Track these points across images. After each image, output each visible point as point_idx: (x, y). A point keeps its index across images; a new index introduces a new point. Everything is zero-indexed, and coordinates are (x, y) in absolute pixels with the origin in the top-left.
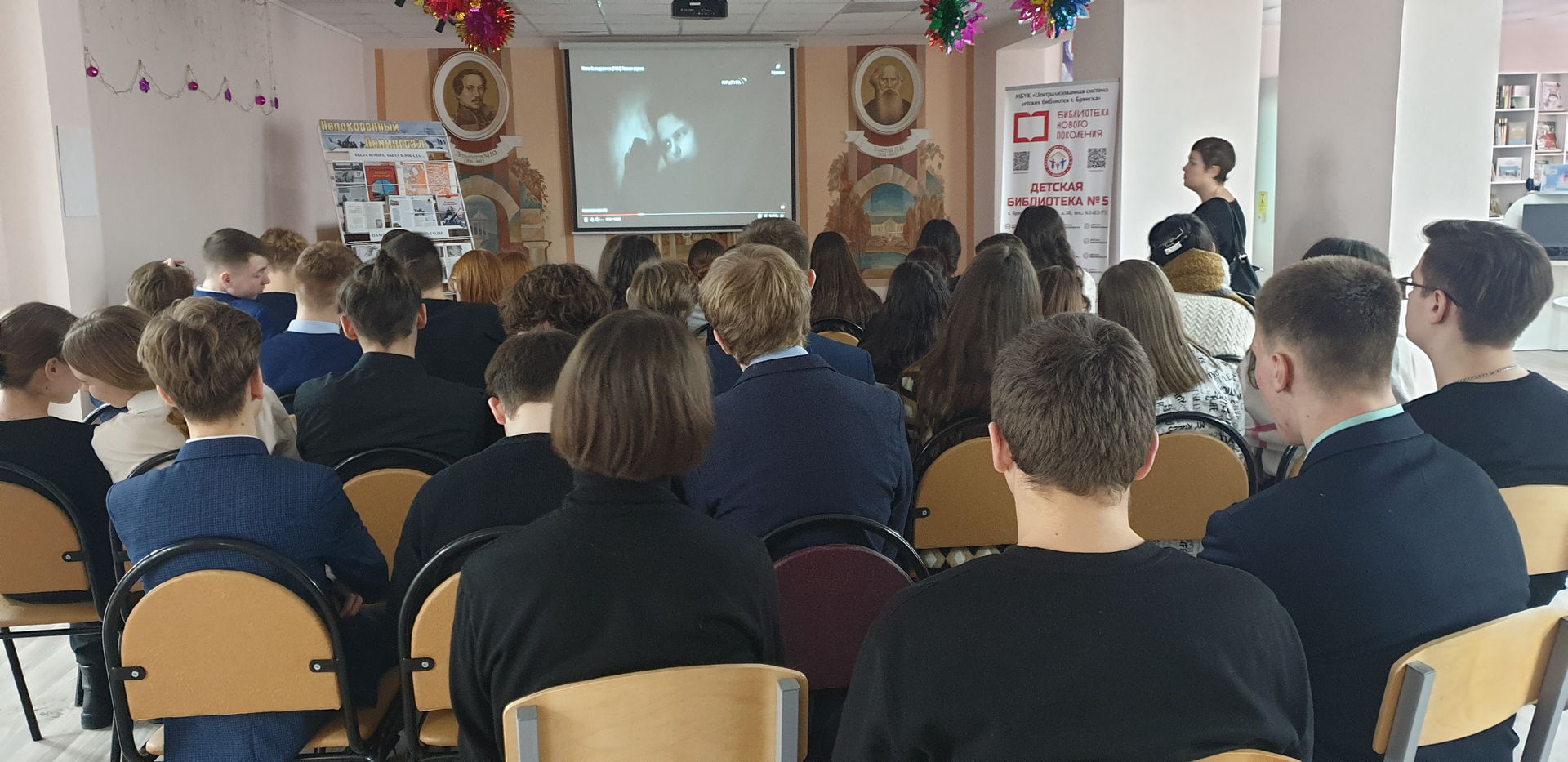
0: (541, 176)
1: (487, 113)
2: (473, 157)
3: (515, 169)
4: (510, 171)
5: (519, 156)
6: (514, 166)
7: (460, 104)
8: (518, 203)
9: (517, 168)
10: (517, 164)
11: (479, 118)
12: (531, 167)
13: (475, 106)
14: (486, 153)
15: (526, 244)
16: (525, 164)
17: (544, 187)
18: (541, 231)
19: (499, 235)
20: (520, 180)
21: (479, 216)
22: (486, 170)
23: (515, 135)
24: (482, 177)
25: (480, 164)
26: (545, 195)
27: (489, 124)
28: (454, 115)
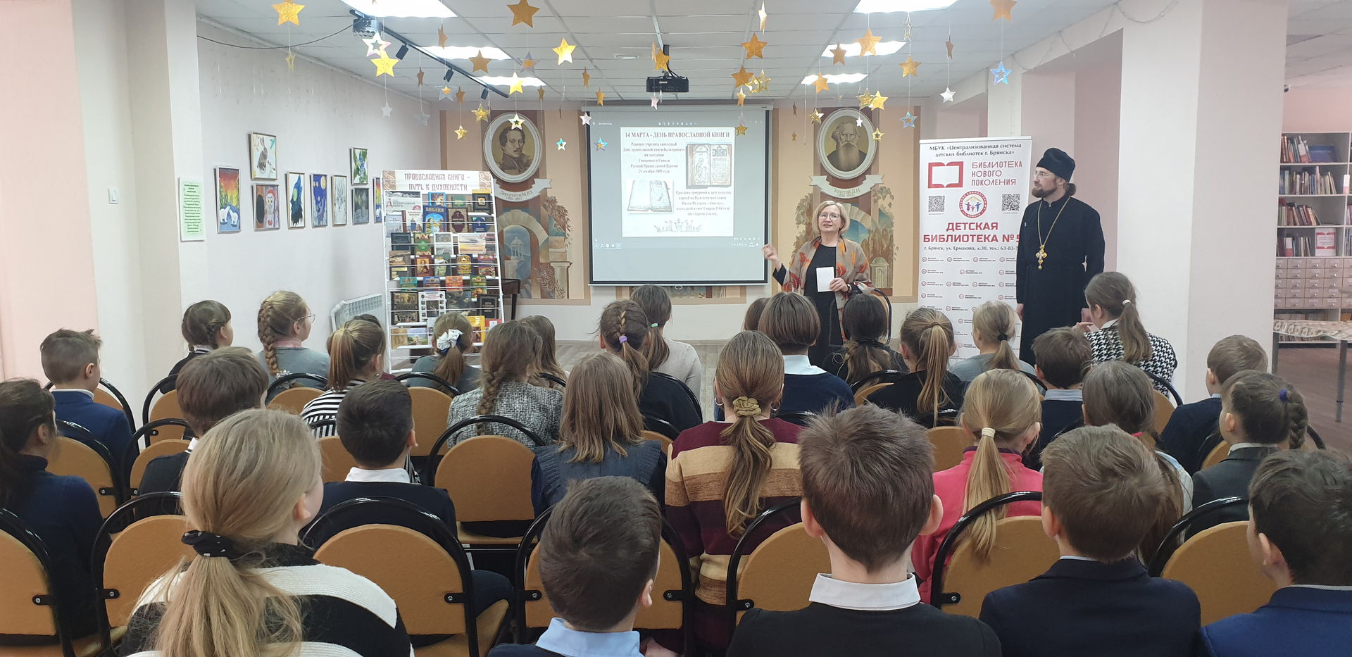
0: (566, 211)
1: (525, 161)
2: (514, 196)
3: (546, 205)
4: (542, 207)
5: (549, 195)
6: (545, 202)
7: (506, 154)
8: (547, 232)
10: (547, 201)
12: (558, 204)
14: (523, 192)
15: (552, 264)
16: (553, 201)
17: (568, 219)
18: (564, 254)
19: (531, 257)
20: (549, 213)
21: (517, 241)
22: (523, 206)
23: (546, 178)
24: (520, 211)
25: (518, 201)
26: (569, 226)
27: (526, 170)
28: (499, 163)
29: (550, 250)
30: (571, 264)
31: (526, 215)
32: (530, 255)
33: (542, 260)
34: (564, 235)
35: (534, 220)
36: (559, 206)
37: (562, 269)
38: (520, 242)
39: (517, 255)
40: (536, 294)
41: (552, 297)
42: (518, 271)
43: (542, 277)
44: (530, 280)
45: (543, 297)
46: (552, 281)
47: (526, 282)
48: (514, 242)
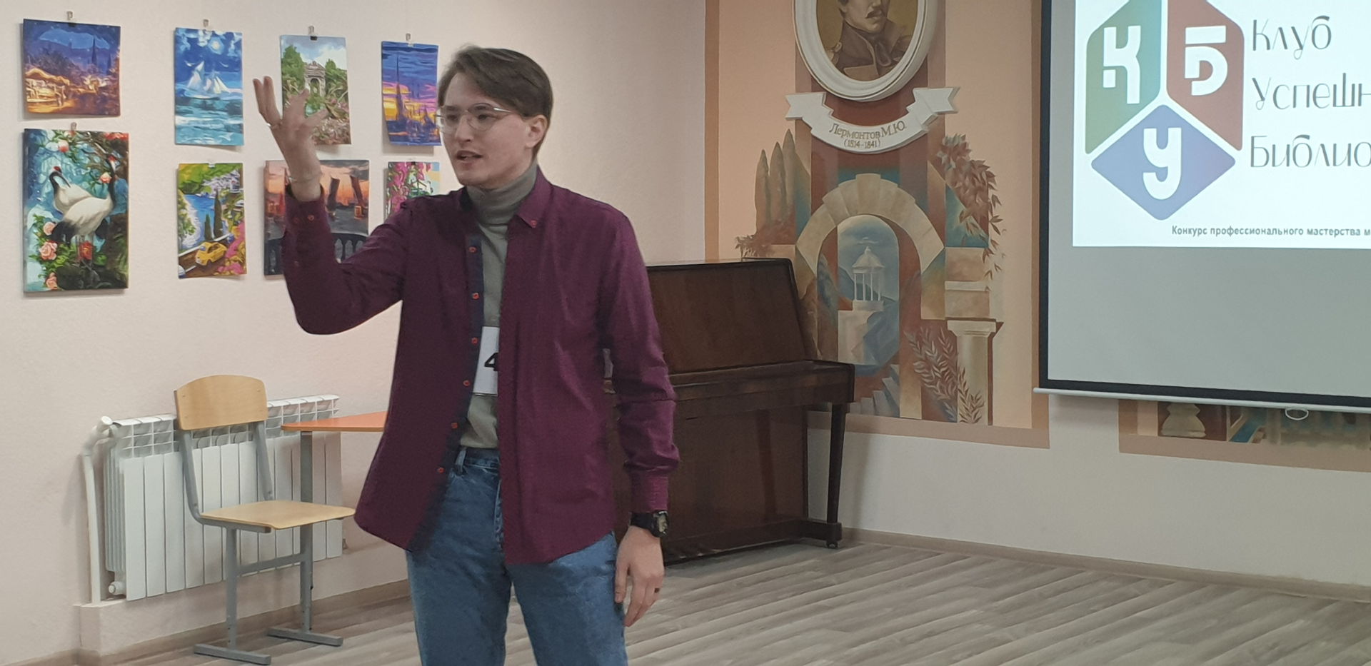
0: (990, 176)
1: (893, 40)
2: (861, 135)
3: (940, 159)
4: (930, 165)
5: (950, 133)
6: (939, 154)
7: (845, 24)
8: (942, 234)
9: (944, 158)
10: (944, 148)
11: (878, 50)
12: (973, 156)
13: (871, 26)
14: (886, 126)
15: (951, 325)
16: (959, 149)
17: (995, 199)
18: (982, 298)
19: (902, 301)
20: (948, 182)
21: (867, 259)
22: (885, 163)
23: (943, 86)
24: (879, 176)
25: (872, 149)
26: (997, 219)
27: (894, 63)
28: (833, 48)
29: (949, 285)
30: (999, 325)
31: (892, 187)
32: (896, 297)
33: (927, 313)
34: (983, 243)
35: (911, 201)
36: (972, 163)
37: (977, 338)
38: (876, 263)
39: (868, 298)
40: (911, 407)
41: (950, 418)
42: (870, 339)
43: (926, 360)
44: (896, 367)
45: (927, 415)
46: (951, 374)
47: (887, 371)
48: (862, 261)
